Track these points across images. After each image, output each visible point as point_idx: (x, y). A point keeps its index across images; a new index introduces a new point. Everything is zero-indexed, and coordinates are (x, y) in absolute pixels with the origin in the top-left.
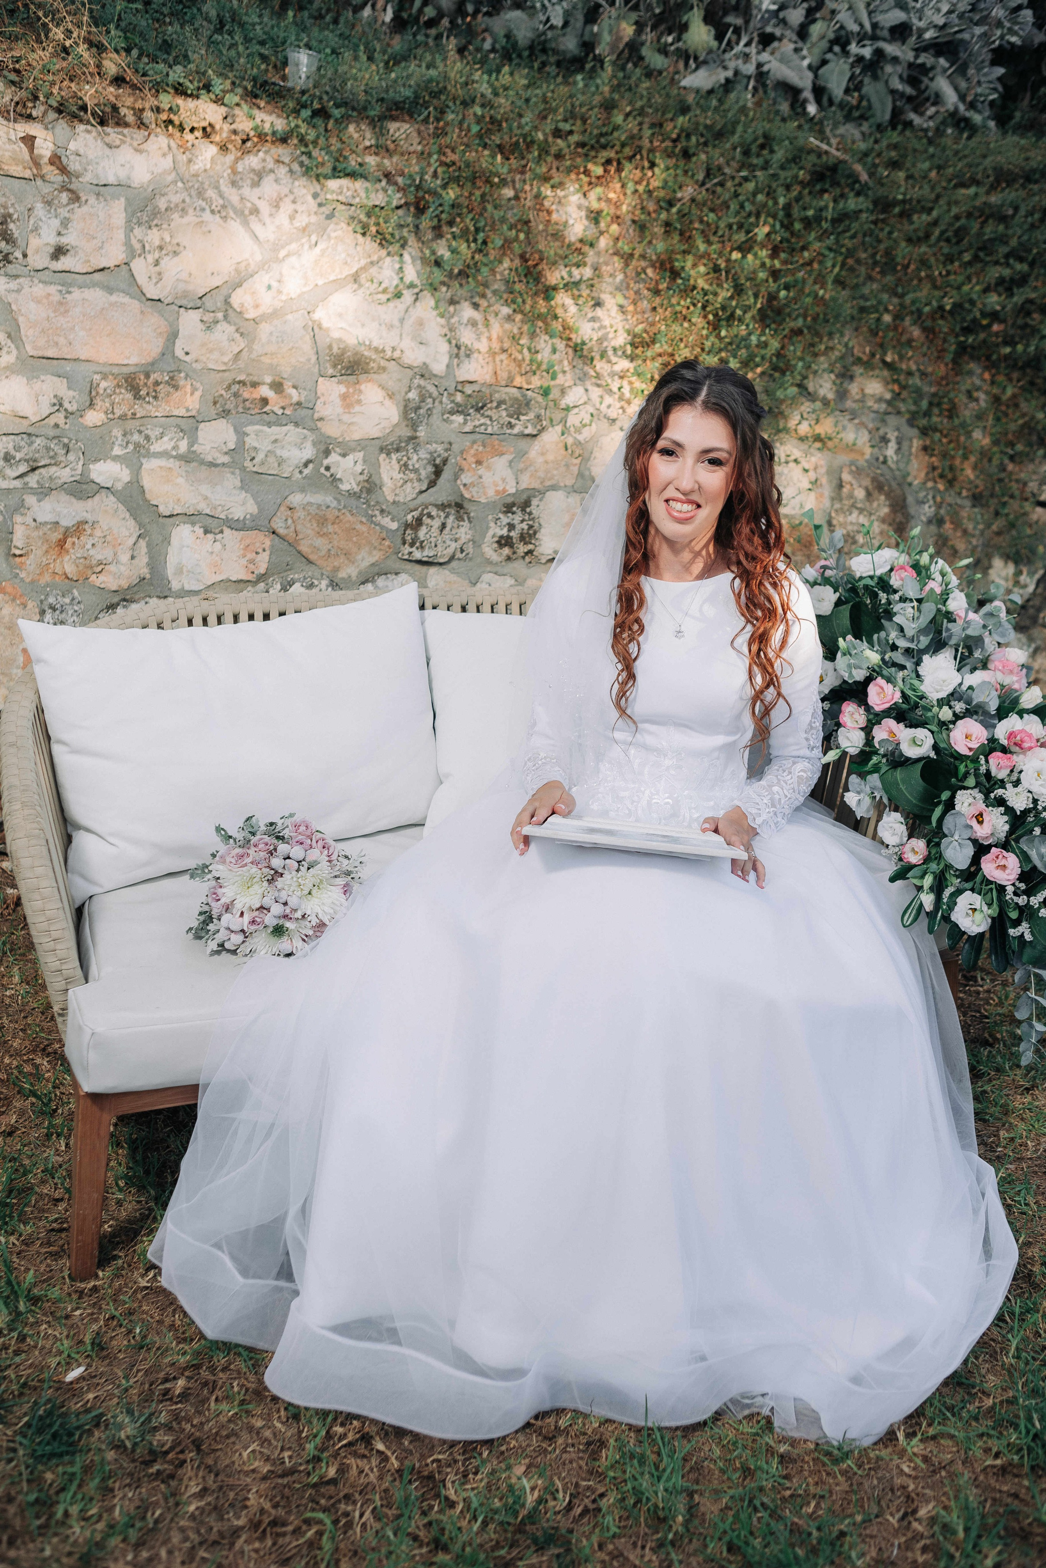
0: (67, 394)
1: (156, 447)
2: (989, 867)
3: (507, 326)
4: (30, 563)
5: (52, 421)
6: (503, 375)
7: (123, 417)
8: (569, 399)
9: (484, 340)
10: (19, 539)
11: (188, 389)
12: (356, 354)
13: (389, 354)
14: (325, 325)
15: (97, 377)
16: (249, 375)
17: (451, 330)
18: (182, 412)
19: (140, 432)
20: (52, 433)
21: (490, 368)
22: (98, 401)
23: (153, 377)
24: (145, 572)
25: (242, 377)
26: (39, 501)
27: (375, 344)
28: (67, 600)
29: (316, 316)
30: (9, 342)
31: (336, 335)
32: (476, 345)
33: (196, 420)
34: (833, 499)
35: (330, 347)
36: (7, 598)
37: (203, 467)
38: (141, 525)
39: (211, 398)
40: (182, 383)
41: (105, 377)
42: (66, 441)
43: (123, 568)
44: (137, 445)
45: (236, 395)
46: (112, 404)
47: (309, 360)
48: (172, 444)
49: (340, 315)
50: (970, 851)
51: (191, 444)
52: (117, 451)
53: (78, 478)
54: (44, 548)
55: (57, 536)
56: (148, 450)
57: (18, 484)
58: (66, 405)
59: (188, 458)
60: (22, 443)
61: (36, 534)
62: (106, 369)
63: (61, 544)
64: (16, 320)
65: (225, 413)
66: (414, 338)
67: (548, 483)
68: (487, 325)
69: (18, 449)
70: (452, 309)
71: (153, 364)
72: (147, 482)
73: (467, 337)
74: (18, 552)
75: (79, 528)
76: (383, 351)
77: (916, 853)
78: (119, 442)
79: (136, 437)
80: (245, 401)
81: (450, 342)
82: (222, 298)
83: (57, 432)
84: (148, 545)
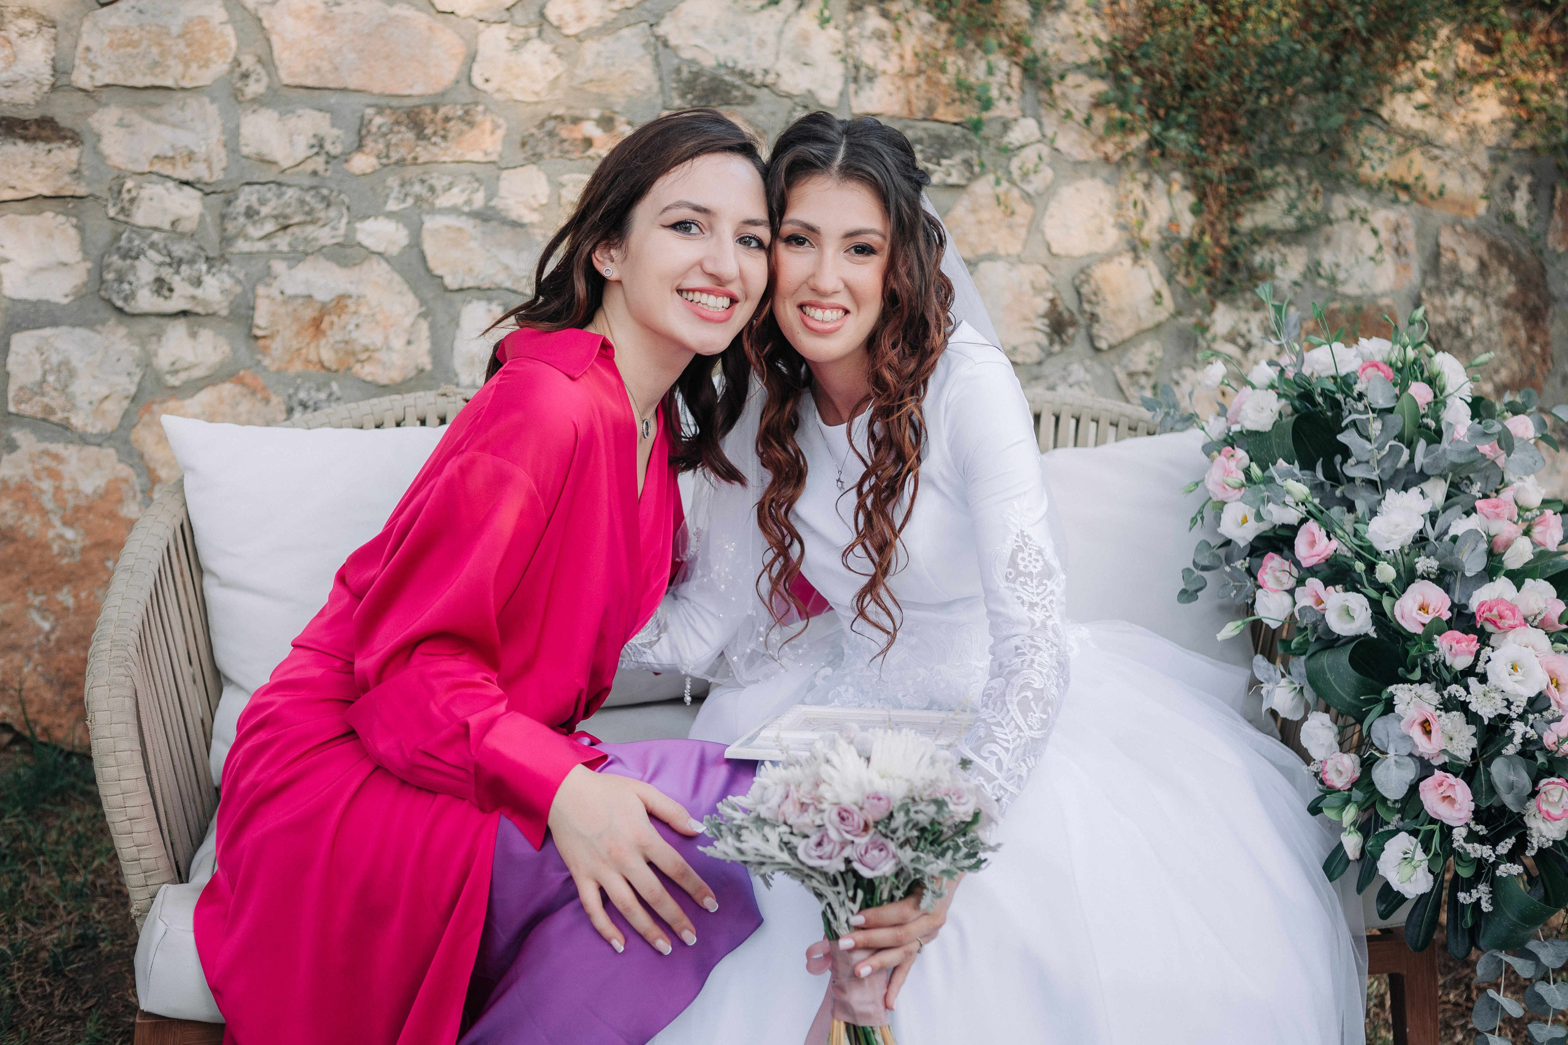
0: (330, 132)
1: (443, 201)
2: (1431, 797)
3: (928, 39)
4: (276, 347)
5: (309, 166)
6: (920, 105)
7: (401, 163)
8: (1015, 136)
9: (894, 59)
10: (261, 318)
11: (488, 126)
12: (714, 79)
13: (759, 78)
14: (673, 41)
15: (370, 111)
16: (570, 108)
17: (848, 44)
18: (478, 156)
19: (423, 181)
20: (307, 182)
21: (901, 96)
22: (369, 143)
23: (443, 111)
24: (426, 362)
25: (560, 111)
26: (290, 268)
27: (740, 66)
28: (323, 396)
29: (661, 30)
30: (259, 68)
31: (687, 54)
32: (882, 65)
33: (498, 166)
34: (1424, 273)
35: (678, 71)
36: (245, 391)
37: (506, 228)
38: (423, 302)
39: (518, 138)
40: (479, 118)
41: (380, 110)
42: (325, 192)
43: (396, 358)
44: (419, 199)
45: (551, 134)
46: (388, 146)
47: (649, 88)
48: (464, 197)
49: (694, 28)
50: (1410, 773)
51: (490, 197)
52: (392, 206)
53: (340, 240)
54: (295, 328)
55: (309, 313)
56: (433, 204)
57: (262, 246)
58: (328, 147)
59: (486, 216)
60: (269, 195)
61: (282, 310)
62: (382, 102)
63: (317, 324)
64: (268, 40)
65: (536, 158)
66: (795, 58)
67: (983, 251)
68: (898, 36)
69: (263, 202)
70: (850, 17)
71: (443, 94)
72: (429, 247)
73: (870, 53)
74: (259, 333)
75: (340, 303)
76: (752, 75)
77: (1340, 773)
78: (394, 194)
79: (417, 188)
80: (563, 141)
81: (844, 60)
82: (536, 9)
83: (315, 181)
84: (433, 328)
